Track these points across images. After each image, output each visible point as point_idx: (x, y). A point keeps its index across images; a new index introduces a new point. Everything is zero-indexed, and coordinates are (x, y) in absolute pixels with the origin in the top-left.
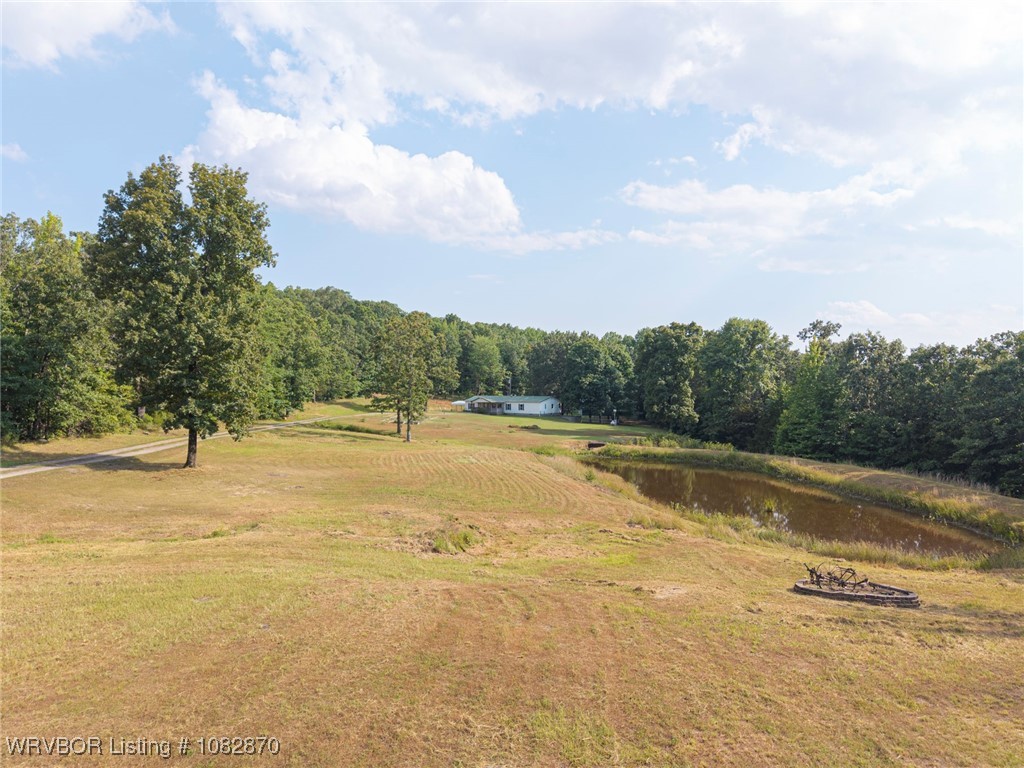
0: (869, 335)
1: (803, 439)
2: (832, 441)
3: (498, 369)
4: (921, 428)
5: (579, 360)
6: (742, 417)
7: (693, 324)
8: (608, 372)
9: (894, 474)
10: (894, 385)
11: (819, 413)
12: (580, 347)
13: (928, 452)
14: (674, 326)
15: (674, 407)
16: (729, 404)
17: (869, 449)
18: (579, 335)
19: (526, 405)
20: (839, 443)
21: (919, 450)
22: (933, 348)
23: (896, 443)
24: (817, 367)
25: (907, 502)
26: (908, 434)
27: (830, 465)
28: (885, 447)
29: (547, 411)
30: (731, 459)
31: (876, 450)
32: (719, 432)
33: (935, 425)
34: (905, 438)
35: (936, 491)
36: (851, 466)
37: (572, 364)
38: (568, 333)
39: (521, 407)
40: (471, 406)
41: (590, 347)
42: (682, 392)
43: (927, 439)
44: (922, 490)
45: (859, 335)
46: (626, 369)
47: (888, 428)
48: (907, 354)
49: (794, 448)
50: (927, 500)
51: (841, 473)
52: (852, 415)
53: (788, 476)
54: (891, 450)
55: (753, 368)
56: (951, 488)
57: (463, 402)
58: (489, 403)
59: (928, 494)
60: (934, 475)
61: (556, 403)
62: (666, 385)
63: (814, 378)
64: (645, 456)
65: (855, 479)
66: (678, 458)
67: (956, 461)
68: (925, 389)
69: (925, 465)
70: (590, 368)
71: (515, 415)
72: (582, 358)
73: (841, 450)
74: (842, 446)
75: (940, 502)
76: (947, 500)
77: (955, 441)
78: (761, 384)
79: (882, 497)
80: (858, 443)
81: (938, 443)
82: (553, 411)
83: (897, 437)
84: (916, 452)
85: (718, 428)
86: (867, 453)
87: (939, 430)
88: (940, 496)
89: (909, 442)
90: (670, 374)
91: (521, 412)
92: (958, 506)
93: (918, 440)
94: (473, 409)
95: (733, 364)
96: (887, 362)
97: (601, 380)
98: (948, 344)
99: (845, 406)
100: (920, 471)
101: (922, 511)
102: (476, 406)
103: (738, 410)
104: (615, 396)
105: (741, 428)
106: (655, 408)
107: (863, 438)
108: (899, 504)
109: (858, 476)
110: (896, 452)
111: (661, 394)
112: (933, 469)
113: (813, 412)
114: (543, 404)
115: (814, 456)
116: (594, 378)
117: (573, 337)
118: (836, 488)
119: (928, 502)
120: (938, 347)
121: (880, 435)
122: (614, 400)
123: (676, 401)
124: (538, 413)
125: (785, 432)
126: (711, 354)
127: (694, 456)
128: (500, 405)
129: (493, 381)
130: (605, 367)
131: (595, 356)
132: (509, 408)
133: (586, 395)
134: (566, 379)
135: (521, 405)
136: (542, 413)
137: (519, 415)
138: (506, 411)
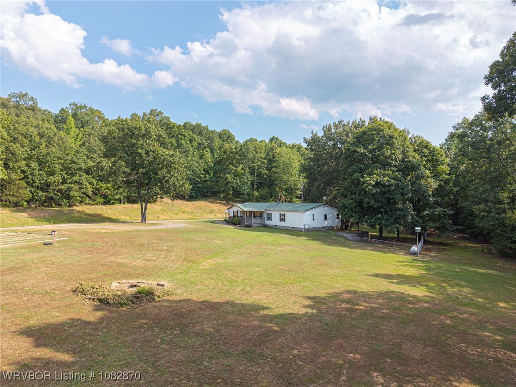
5: (361, 150)
8: (407, 168)
12: (364, 133)
19: (288, 215)
29: (315, 224)
37: (352, 158)
39: (283, 219)
46: (435, 166)
58: (243, 212)
61: (332, 212)
71: (276, 229)
72: (366, 148)
82: (326, 224)
91: (282, 224)
94: (235, 221)
97: (395, 179)
104: (419, 203)
114: (308, 214)
116: (385, 175)
122: (418, 210)
124: (302, 226)
128: (260, 215)
129: (292, 190)
130: (403, 161)
131: (387, 144)
132: (270, 219)
133: (372, 202)
134: (344, 179)
135: (282, 215)
136: (307, 227)
137: (281, 229)
138: (268, 223)
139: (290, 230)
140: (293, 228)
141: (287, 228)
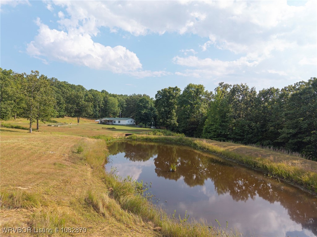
0: (242, 85)
1: (213, 131)
2: (225, 132)
3: (117, 109)
4: (263, 126)
5: (141, 104)
6: (193, 123)
7: (176, 87)
8: (152, 109)
9: (250, 147)
10: (252, 106)
11: (220, 120)
12: (142, 99)
13: (266, 137)
14: (170, 88)
15: (168, 120)
16: (188, 118)
17: (240, 136)
18: (142, 96)
19: (121, 121)
20: (228, 133)
21: (262, 136)
22: (269, 90)
23: (252, 133)
24: (220, 100)
25: (255, 164)
26: (257, 128)
27: (222, 143)
28: (247, 134)
29: (129, 124)
30: (180, 140)
31: (243, 136)
32: (183, 129)
33: (270, 124)
34: (256, 130)
35: (272, 158)
36: (232, 143)
37: (138, 106)
38: (139, 95)
39: (119, 122)
41: (145, 99)
42: (172, 115)
43: (266, 131)
44: (264, 156)
45: (237, 85)
47: (249, 126)
48: (258, 93)
49: (209, 135)
50: (267, 164)
51: (224, 147)
52: (234, 121)
53: (200, 148)
54: (250, 136)
55: (197, 103)
56: (279, 155)
57: (98, 120)
59: (267, 159)
60: (270, 148)
61: (133, 120)
62: (165, 111)
63: (218, 105)
64: (146, 139)
65: (230, 150)
66: (159, 140)
67: (279, 141)
68: (265, 108)
69: (265, 142)
70: (145, 107)
71: (117, 125)
73: (229, 136)
74: (229, 134)
75: (275, 165)
76: (279, 164)
77: (279, 131)
78: (200, 110)
79: (242, 160)
80: (236, 133)
81: (271, 132)
82: (132, 123)
83: (253, 130)
84: (261, 137)
85: (183, 128)
86: (240, 137)
87: (271, 126)
88: (275, 161)
89: (258, 132)
90: (166, 107)
91: (119, 124)
92: (287, 168)
93: (262, 131)
94: (102, 123)
95: (188, 102)
96: (249, 96)
97: (149, 112)
98: (276, 88)
99: (231, 116)
100: (263, 146)
101: (264, 171)
102: (103, 121)
103: (191, 121)
105: (192, 128)
106: (161, 120)
107: (238, 131)
108: (251, 165)
109: (232, 148)
110: (252, 137)
111: (162, 115)
112: (269, 144)
113: (217, 119)
114: (127, 120)
115: (217, 139)
116: (146, 111)
117: (140, 96)
118: (220, 154)
119: (268, 165)
120: (271, 89)
121: (245, 129)
123: (170, 118)
124: (125, 124)
125: (206, 128)
126: (181, 98)
127: (166, 139)
128: (112, 121)
129: (115, 113)
130: (151, 107)
131: (147, 103)
132: (115, 122)
133: (143, 117)
134: (136, 111)
136: (127, 124)
138: (114, 124)
139: (122, 125)
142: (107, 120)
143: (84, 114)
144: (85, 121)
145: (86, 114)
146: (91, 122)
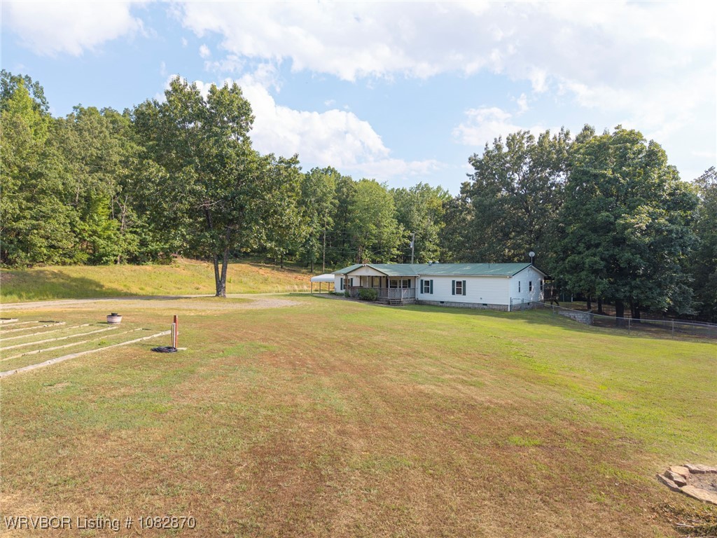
3: (392, 228)
19: (471, 284)
29: (520, 298)
40: (346, 284)
57: (331, 276)
58: (383, 277)
71: (442, 306)
91: (459, 298)
94: (352, 293)
102: (356, 283)
124: (506, 302)
132: (428, 290)
135: (459, 283)
137: (454, 307)
138: (422, 297)
139: (475, 308)
140: (486, 305)
141: (470, 306)
142: (387, 277)
143: (257, 235)
144: (265, 281)
145: (270, 239)
146: (289, 283)
